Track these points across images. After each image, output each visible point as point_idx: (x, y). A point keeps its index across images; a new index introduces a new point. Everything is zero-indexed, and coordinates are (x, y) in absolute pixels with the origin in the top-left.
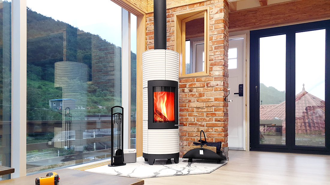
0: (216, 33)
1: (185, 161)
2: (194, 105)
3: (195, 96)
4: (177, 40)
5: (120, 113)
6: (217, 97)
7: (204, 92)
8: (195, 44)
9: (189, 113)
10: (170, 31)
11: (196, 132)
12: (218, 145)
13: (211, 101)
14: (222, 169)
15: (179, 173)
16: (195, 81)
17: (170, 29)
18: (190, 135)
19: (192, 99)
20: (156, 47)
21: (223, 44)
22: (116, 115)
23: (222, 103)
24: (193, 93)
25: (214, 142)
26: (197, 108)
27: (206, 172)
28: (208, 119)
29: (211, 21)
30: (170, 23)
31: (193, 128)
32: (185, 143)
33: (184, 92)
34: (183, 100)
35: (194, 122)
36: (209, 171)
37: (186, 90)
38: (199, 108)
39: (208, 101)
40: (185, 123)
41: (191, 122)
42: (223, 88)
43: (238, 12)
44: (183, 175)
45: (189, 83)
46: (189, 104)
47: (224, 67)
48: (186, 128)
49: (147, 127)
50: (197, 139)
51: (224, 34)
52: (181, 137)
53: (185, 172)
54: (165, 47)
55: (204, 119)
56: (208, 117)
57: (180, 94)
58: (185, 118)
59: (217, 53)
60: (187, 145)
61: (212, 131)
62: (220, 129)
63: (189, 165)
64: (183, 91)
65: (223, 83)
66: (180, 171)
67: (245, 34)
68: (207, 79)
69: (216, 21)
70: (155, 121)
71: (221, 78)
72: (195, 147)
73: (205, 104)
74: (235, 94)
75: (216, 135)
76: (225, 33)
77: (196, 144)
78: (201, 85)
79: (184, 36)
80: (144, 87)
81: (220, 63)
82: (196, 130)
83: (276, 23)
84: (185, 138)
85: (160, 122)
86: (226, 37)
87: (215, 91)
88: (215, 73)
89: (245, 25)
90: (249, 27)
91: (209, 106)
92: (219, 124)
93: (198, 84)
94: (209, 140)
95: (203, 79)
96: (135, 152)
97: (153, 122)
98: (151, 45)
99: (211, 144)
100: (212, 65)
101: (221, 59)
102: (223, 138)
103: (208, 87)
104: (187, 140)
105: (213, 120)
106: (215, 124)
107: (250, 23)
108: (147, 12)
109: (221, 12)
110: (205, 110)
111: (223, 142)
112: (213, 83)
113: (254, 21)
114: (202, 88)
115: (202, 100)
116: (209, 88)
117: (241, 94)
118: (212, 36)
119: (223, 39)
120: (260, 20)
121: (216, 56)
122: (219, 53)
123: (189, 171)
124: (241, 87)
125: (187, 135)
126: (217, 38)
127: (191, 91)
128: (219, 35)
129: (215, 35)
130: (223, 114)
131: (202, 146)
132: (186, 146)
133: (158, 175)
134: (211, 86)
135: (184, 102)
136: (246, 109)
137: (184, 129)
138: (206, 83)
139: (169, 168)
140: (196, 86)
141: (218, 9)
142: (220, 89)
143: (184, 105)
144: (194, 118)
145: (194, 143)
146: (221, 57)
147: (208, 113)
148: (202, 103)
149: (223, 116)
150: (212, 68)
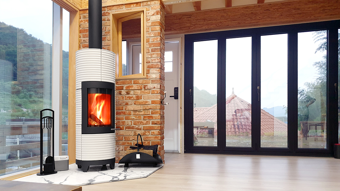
0: (152, 35)
1: (121, 167)
2: (131, 108)
3: (132, 99)
4: (113, 40)
5: (50, 117)
6: (154, 100)
7: (141, 95)
8: (131, 45)
9: (126, 116)
10: (106, 30)
11: (133, 135)
12: (154, 148)
13: (148, 104)
14: (159, 173)
15: (115, 179)
16: (133, 83)
17: (106, 28)
18: (127, 139)
19: (130, 102)
20: (91, 46)
21: (159, 47)
22: (46, 119)
23: (158, 106)
24: (130, 96)
25: (151, 145)
26: (134, 111)
27: (143, 176)
28: (145, 122)
29: (147, 23)
30: (106, 21)
31: (130, 132)
32: (121, 147)
33: (121, 95)
34: (120, 103)
35: (131, 126)
36: (146, 175)
37: (123, 92)
38: (136, 111)
39: (145, 104)
40: (121, 127)
41: (128, 126)
42: (160, 90)
43: (173, 15)
44: (119, 180)
45: (126, 85)
46: (126, 107)
47: (160, 70)
48: (123, 131)
49: (81, 132)
50: (134, 143)
51: (160, 36)
52: (117, 142)
53: (121, 177)
54: (100, 47)
55: (141, 122)
56: (145, 120)
57: (117, 97)
58: (122, 122)
59: (154, 56)
60: (124, 149)
61: (149, 134)
62: (156, 132)
63: (125, 170)
64: (120, 93)
65: (159, 86)
66: (116, 177)
67: (180, 38)
68: (145, 82)
69: (152, 23)
70: (89, 125)
71: (157, 80)
72: (132, 151)
73: (142, 107)
74: (170, 97)
75: (153, 138)
76: (162, 36)
77: (132, 148)
78: (138, 88)
79: (120, 36)
80: (77, 88)
81: (157, 65)
82: (132, 134)
83: (208, 28)
84: (121, 142)
85: (95, 126)
86: (163, 40)
87: (152, 94)
88: (152, 75)
89: (181, 29)
90: (184, 31)
91: (146, 109)
92: (155, 127)
93: (135, 86)
94: (146, 144)
95: (140, 81)
96: (67, 159)
97: (88, 127)
98: (86, 43)
99: (148, 148)
100: (149, 67)
101: (158, 62)
102: (159, 141)
103: (145, 89)
104: (123, 144)
105: (150, 123)
106: (152, 127)
107: (184, 27)
108: (80, 9)
109: (157, 14)
110: (143, 113)
111: (159, 145)
112: (150, 86)
113: (189, 25)
114: (139, 91)
115: (140, 103)
116: (146, 91)
117: (176, 97)
118: (149, 38)
119: (159, 42)
120: (194, 25)
121: (153, 59)
122: (156, 56)
123: (125, 177)
124: (176, 90)
125: (124, 139)
126: (153, 40)
127: (128, 93)
128: (156, 37)
129: (151, 38)
130: (160, 117)
131: (138, 150)
132: (122, 150)
133: (93, 182)
134: (148, 89)
135: (121, 105)
136: (181, 112)
137: (120, 133)
138: (143, 86)
139: (105, 175)
140: (133, 89)
141: (155, 11)
142: (157, 92)
143: (120, 108)
144: (131, 122)
145: (130, 147)
146: (158, 60)
147: (145, 116)
148: (140, 106)
149: (160, 118)
150: (149, 70)
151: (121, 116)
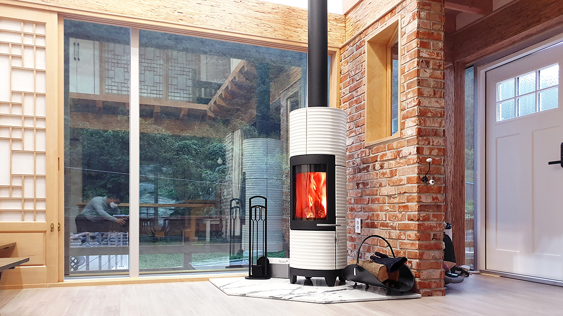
0: (408, 60)
2: (385, 191)
3: (386, 176)
6: (409, 176)
7: (396, 168)
9: (381, 205)
11: (388, 239)
13: (403, 184)
16: (387, 149)
17: (362, 66)
21: (416, 78)
23: (415, 187)
24: (384, 171)
28: (400, 216)
29: (403, 39)
31: (385, 232)
33: (375, 170)
35: (386, 222)
37: (377, 166)
38: (390, 196)
40: (376, 223)
42: (418, 158)
45: (380, 154)
46: (380, 190)
48: (377, 230)
51: (419, 57)
55: (396, 216)
56: (401, 212)
58: (376, 214)
59: (409, 96)
61: (404, 237)
62: (413, 234)
65: (416, 149)
68: (399, 145)
69: (408, 36)
70: (296, 217)
71: (414, 140)
73: (396, 189)
75: (409, 245)
78: (392, 156)
79: (388, 71)
81: (413, 112)
82: (387, 235)
87: (408, 165)
88: (407, 131)
91: (401, 193)
92: (411, 225)
93: (389, 154)
94: (401, 254)
95: (395, 144)
100: (404, 117)
101: (414, 106)
102: (417, 251)
103: (400, 158)
105: (405, 219)
106: (408, 226)
109: (414, 19)
110: (396, 201)
112: (405, 151)
114: (394, 161)
115: (394, 183)
116: (401, 161)
118: (405, 67)
119: (416, 68)
121: (408, 101)
122: (412, 95)
126: (409, 68)
127: (382, 167)
128: (412, 61)
129: (407, 64)
130: (417, 207)
131: (357, 262)
134: (403, 157)
138: (397, 152)
140: (387, 158)
141: (411, 14)
142: (413, 161)
143: (375, 192)
144: (386, 214)
146: (414, 101)
147: (400, 205)
148: (394, 187)
149: (417, 210)
150: (404, 123)
151: (375, 206)
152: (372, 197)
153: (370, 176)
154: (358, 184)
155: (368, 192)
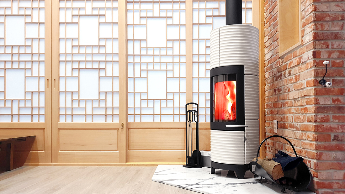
2: (292, 96)
3: (292, 81)
6: (308, 80)
7: (299, 74)
9: (290, 108)
13: (303, 88)
16: (293, 57)
23: (312, 90)
24: (291, 77)
26: (295, 100)
28: (302, 117)
31: (292, 132)
33: (285, 77)
34: (285, 90)
35: (293, 123)
37: (287, 74)
39: (301, 87)
40: (286, 124)
42: (315, 61)
45: (289, 62)
46: (289, 94)
47: (315, 25)
48: (287, 131)
55: (299, 118)
56: (302, 114)
58: (286, 116)
59: (307, 4)
61: (305, 138)
62: (311, 134)
65: (312, 53)
68: (301, 52)
71: (310, 45)
73: (299, 93)
75: (308, 146)
81: (310, 19)
82: (294, 135)
87: (307, 69)
88: (306, 38)
91: (302, 96)
92: (310, 126)
93: (294, 62)
94: (303, 153)
95: (298, 52)
100: (303, 25)
101: (311, 12)
102: (314, 151)
105: (306, 120)
106: (307, 127)
110: (299, 104)
111: (314, 159)
112: (305, 56)
114: (297, 67)
115: (297, 87)
116: (303, 66)
121: (306, 9)
122: (309, 2)
127: (290, 74)
130: (314, 110)
134: (303, 62)
135: (285, 92)
138: (300, 58)
140: (293, 65)
142: (311, 65)
143: (286, 97)
144: (293, 117)
146: (311, 8)
147: (302, 107)
148: (297, 91)
149: (314, 112)
150: (304, 30)
151: (286, 109)
152: (284, 101)
153: (282, 82)
154: (275, 91)
155: (281, 97)
